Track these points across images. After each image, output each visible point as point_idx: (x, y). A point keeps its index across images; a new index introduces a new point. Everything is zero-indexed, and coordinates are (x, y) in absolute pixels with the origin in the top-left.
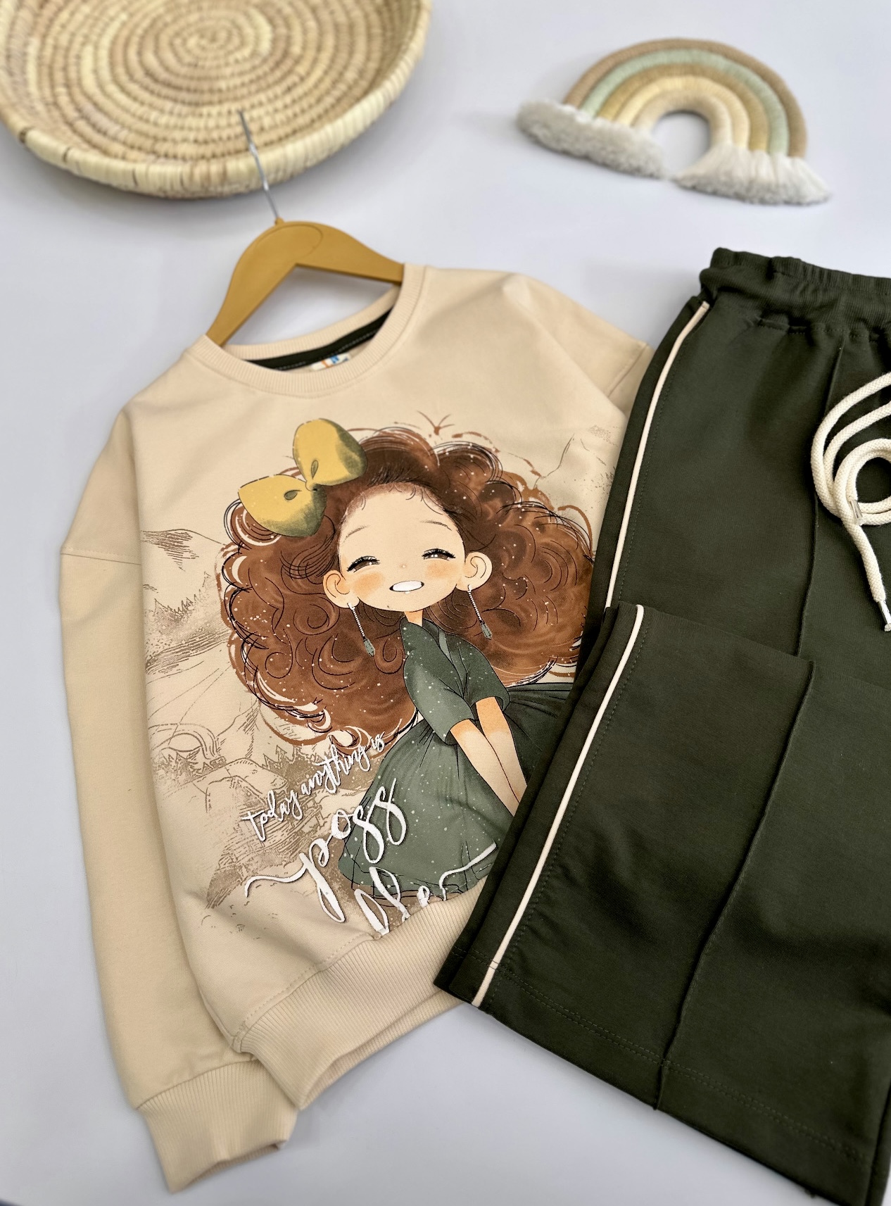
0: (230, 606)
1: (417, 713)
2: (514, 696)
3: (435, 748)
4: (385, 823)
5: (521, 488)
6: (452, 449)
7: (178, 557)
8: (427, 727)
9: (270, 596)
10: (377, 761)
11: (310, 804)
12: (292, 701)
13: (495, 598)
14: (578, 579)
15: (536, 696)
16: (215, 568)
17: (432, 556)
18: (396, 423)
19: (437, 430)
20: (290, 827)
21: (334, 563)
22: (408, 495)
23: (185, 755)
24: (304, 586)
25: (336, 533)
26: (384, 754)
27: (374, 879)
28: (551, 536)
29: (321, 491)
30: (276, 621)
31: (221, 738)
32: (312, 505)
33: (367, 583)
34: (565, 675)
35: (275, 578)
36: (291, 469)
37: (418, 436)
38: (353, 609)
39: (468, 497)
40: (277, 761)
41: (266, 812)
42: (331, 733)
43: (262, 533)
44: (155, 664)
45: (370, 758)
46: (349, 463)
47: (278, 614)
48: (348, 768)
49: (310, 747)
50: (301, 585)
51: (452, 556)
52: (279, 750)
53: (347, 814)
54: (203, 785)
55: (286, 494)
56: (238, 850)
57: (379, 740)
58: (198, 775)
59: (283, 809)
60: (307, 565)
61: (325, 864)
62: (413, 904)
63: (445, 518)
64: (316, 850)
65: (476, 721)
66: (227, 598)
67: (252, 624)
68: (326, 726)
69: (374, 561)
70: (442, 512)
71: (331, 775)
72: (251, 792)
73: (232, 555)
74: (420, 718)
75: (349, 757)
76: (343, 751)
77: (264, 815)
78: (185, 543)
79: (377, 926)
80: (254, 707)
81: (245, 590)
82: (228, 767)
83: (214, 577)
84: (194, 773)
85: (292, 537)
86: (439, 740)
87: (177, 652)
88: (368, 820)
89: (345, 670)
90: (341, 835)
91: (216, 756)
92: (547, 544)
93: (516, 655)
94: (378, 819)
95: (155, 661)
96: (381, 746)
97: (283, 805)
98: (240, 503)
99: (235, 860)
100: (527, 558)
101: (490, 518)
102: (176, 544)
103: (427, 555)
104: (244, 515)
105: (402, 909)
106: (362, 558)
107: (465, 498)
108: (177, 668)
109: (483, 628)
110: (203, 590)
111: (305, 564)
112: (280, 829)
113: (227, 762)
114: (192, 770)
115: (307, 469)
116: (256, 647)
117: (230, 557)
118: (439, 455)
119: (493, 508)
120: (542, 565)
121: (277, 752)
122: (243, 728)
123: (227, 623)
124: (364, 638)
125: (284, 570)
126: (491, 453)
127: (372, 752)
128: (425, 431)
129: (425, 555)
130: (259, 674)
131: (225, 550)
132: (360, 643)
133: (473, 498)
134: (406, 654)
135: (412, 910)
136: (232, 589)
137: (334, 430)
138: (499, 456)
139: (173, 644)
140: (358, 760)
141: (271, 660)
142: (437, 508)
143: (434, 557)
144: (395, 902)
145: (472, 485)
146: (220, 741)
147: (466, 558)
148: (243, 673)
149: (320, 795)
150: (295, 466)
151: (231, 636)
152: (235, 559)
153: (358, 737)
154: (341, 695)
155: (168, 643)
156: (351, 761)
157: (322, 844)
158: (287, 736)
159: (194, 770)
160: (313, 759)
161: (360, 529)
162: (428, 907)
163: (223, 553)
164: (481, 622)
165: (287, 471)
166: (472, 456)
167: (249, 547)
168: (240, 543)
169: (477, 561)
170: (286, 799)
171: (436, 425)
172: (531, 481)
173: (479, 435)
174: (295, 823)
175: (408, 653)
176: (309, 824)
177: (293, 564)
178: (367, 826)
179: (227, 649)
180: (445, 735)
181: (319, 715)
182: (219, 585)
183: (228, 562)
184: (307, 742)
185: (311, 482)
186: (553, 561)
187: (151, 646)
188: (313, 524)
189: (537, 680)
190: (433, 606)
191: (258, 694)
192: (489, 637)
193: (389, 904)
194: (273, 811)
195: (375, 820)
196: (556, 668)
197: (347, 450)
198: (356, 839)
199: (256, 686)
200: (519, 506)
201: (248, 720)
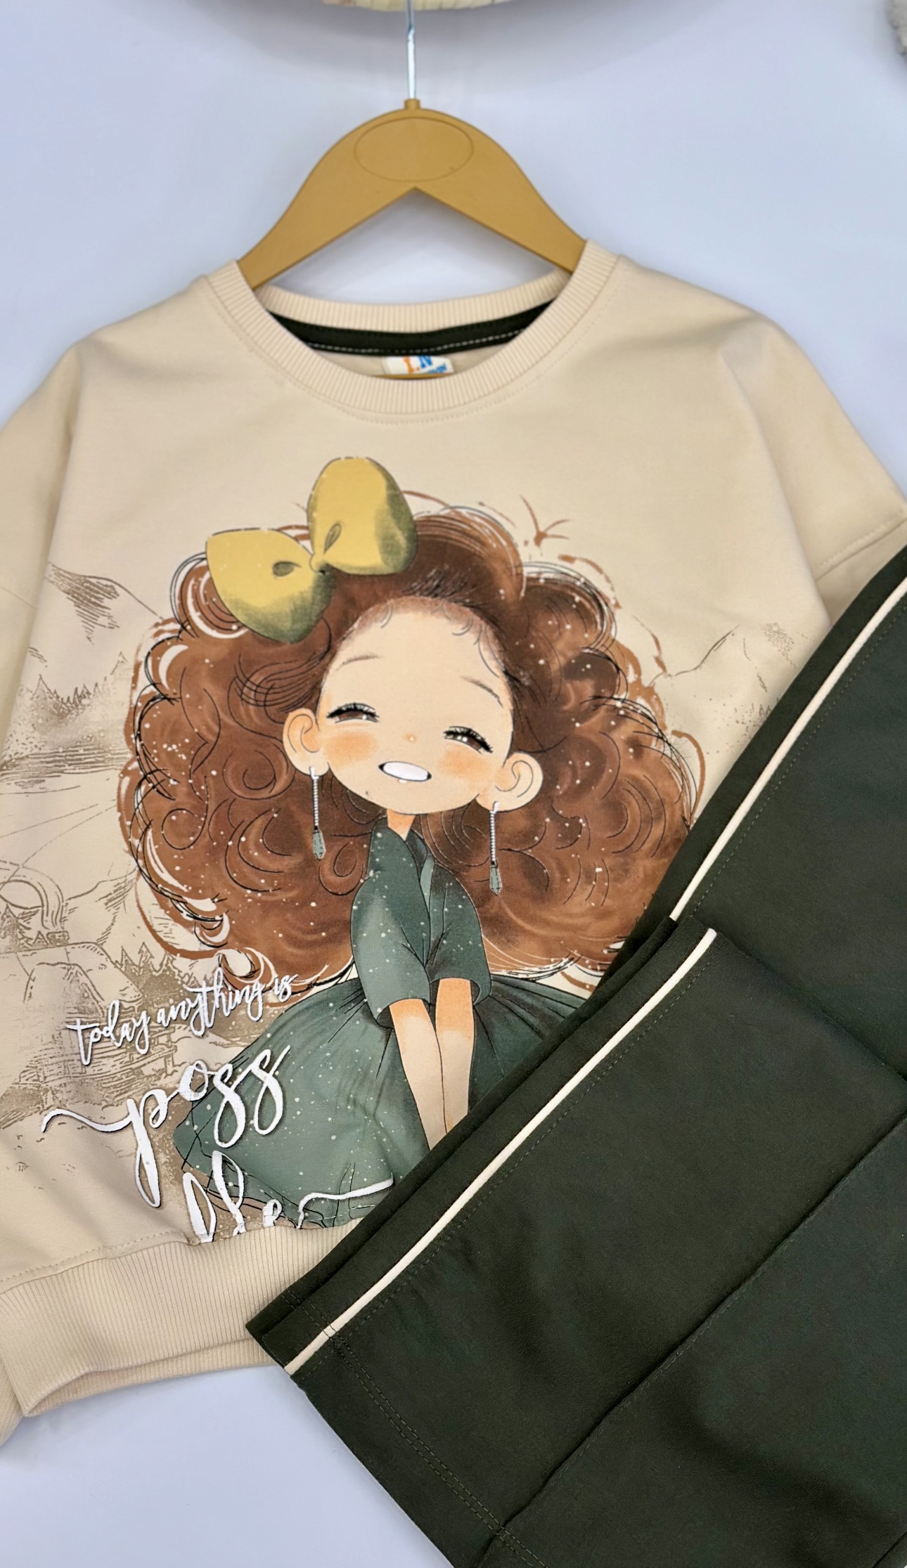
0: (141, 718)
1: (350, 966)
2: (497, 989)
3: (359, 1023)
4: (254, 1101)
5: (631, 677)
6: (551, 576)
7: (90, 620)
8: (357, 991)
9: (201, 720)
10: (273, 1012)
11: (163, 1040)
12: (184, 888)
13: (527, 836)
14: (660, 848)
15: (529, 1000)
16: (138, 650)
17: (459, 738)
18: (481, 504)
19: (540, 537)
20: (127, 1059)
21: (310, 697)
22: (459, 628)
23: (17, 912)
24: (256, 719)
25: (330, 651)
26: (286, 1007)
27: (214, 1168)
28: (647, 769)
29: (332, 577)
30: (198, 760)
31: (72, 904)
32: (309, 596)
33: (351, 746)
34: (582, 985)
35: (216, 692)
36: (298, 527)
37: (508, 537)
38: (315, 778)
39: (547, 663)
40: (137, 963)
41: (101, 1028)
42: (223, 951)
43: (222, 618)
44: (14, 770)
45: (265, 1004)
46: (387, 546)
47: (205, 751)
48: (231, 1007)
49: (188, 961)
50: (252, 714)
51: (487, 748)
52: (144, 949)
53: (209, 1069)
54: (30, 962)
55: (277, 566)
56: (51, 1067)
57: (287, 983)
58: (24, 946)
59: (125, 1031)
60: (271, 688)
61: (157, 1125)
62: (254, 1218)
63: (500, 685)
64: (151, 1103)
65: (431, 1006)
66: (139, 704)
67: (163, 756)
68: (218, 939)
69: (372, 716)
70: (499, 673)
71: (203, 1010)
72: (89, 993)
73: (168, 639)
74: (353, 974)
75: (237, 992)
76: (231, 982)
77: (97, 1030)
78: (106, 602)
79: (200, 1228)
80: (130, 878)
81: (169, 700)
82: (69, 948)
83: (131, 664)
84: (22, 941)
85: (263, 638)
86: (368, 1013)
87: (48, 762)
88: (234, 1087)
89: (274, 866)
90: (190, 1096)
91: (58, 927)
92: (635, 780)
93: (524, 931)
94: (249, 1091)
95: (15, 766)
96: (285, 993)
97: (126, 1025)
98: (203, 559)
99: (41, 1079)
100: (597, 790)
101: (566, 708)
102: (93, 600)
103: (452, 734)
104: (204, 580)
105: (239, 1218)
106: (355, 704)
107: (542, 662)
108: (42, 785)
109: (493, 874)
110: (110, 678)
111: (270, 684)
112: (113, 1056)
113: (70, 942)
114: (20, 936)
115: (321, 534)
116: (158, 791)
117: (163, 641)
118: (529, 579)
119: (579, 693)
120: (615, 808)
121: (140, 951)
122: (105, 900)
123: (129, 741)
124: (316, 828)
125: (234, 685)
126: (607, 604)
127: (271, 997)
128: (521, 532)
129: (449, 733)
130: (150, 833)
131: (160, 628)
132: (307, 832)
133: (555, 667)
134: (367, 873)
135: (251, 1225)
136: (152, 693)
137: (383, 483)
138: (618, 614)
139: (47, 750)
140: (248, 1001)
141: (174, 818)
142: (493, 664)
143: (461, 741)
144: (234, 1208)
145: (560, 646)
146: (70, 907)
147: (508, 757)
148: (129, 823)
149: (180, 1032)
150: (305, 523)
151: (129, 763)
152: (169, 647)
153: (259, 969)
154: (256, 901)
155: (39, 745)
156: (238, 999)
157: (162, 1099)
158: (161, 935)
159: (24, 937)
160: (186, 979)
161: (367, 658)
162: (273, 1229)
163: (155, 630)
164: (493, 863)
165: (290, 527)
166: (577, 599)
167: (196, 632)
168: (184, 621)
169: (523, 769)
170: (134, 1020)
171: (542, 529)
172: (650, 672)
173: (600, 570)
174: (136, 1056)
175: (371, 874)
176: (152, 1065)
177: (252, 679)
178: (230, 1095)
179: (117, 780)
180: (380, 1010)
181: (214, 920)
182: (135, 680)
183: (158, 649)
184: (186, 954)
185: (321, 558)
186: (634, 809)
187: (15, 743)
188: (301, 626)
189: (539, 978)
190: (432, 815)
191: (140, 862)
192: (496, 891)
193: (223, 1207)
194: (111, 1028)
195: (243, 1091)
196: (573, 970)
197: (391, 522)
198: (209, 1107)
199: (140, 849)
200: (619, 704)
201: (115, 891)
